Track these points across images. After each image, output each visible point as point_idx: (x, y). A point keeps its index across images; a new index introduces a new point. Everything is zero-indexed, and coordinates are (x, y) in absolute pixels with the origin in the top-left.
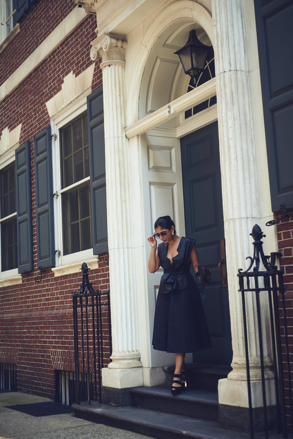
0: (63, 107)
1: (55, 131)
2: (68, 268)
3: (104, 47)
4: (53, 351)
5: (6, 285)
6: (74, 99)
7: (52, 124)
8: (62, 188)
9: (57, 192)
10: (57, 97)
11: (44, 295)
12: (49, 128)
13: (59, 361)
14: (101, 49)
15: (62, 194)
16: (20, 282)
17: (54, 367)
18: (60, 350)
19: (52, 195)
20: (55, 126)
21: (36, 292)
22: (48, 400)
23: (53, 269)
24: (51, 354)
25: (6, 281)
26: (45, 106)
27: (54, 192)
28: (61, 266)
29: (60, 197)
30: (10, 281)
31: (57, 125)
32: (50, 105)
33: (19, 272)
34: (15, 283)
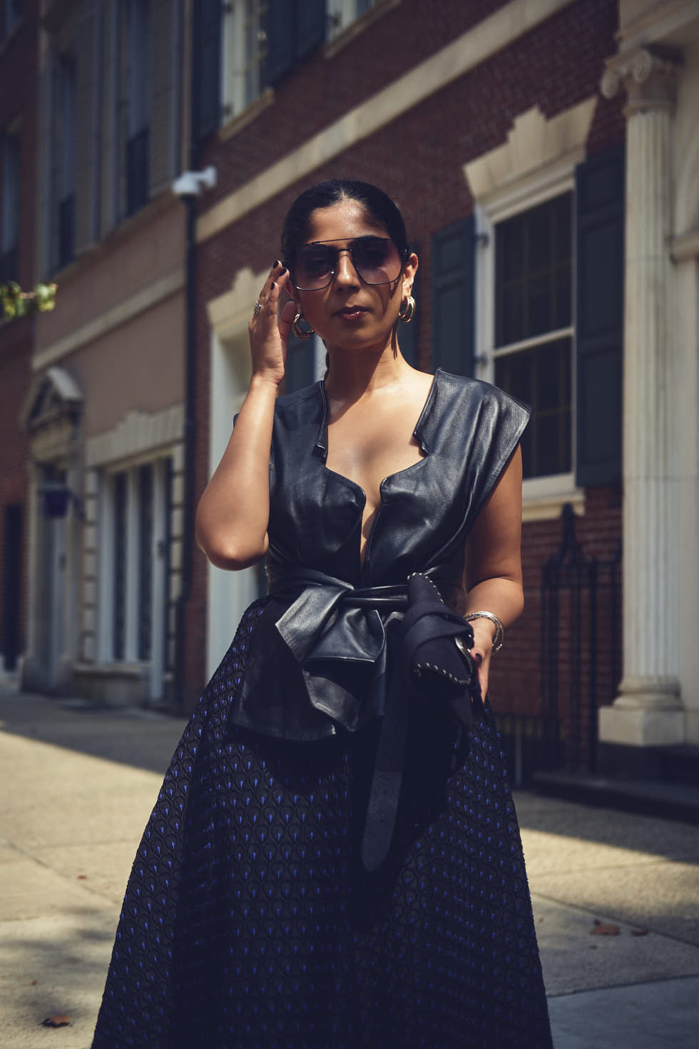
0: (510, 178)
1: (485, 224)
3: (636, 73)
6: (539, 163)
7: (479, 211)
8: (497, 347)
9: (484, 354)
10: (495, 157)
12: (471, 220)
14: (630, 76)
15: (497, 359)
19: (471, 360)
20: (486, 216)
26: (462, 171)
27: (478, 354)
29: (490, 368)
31: (490, 214)
32: (476, 173)
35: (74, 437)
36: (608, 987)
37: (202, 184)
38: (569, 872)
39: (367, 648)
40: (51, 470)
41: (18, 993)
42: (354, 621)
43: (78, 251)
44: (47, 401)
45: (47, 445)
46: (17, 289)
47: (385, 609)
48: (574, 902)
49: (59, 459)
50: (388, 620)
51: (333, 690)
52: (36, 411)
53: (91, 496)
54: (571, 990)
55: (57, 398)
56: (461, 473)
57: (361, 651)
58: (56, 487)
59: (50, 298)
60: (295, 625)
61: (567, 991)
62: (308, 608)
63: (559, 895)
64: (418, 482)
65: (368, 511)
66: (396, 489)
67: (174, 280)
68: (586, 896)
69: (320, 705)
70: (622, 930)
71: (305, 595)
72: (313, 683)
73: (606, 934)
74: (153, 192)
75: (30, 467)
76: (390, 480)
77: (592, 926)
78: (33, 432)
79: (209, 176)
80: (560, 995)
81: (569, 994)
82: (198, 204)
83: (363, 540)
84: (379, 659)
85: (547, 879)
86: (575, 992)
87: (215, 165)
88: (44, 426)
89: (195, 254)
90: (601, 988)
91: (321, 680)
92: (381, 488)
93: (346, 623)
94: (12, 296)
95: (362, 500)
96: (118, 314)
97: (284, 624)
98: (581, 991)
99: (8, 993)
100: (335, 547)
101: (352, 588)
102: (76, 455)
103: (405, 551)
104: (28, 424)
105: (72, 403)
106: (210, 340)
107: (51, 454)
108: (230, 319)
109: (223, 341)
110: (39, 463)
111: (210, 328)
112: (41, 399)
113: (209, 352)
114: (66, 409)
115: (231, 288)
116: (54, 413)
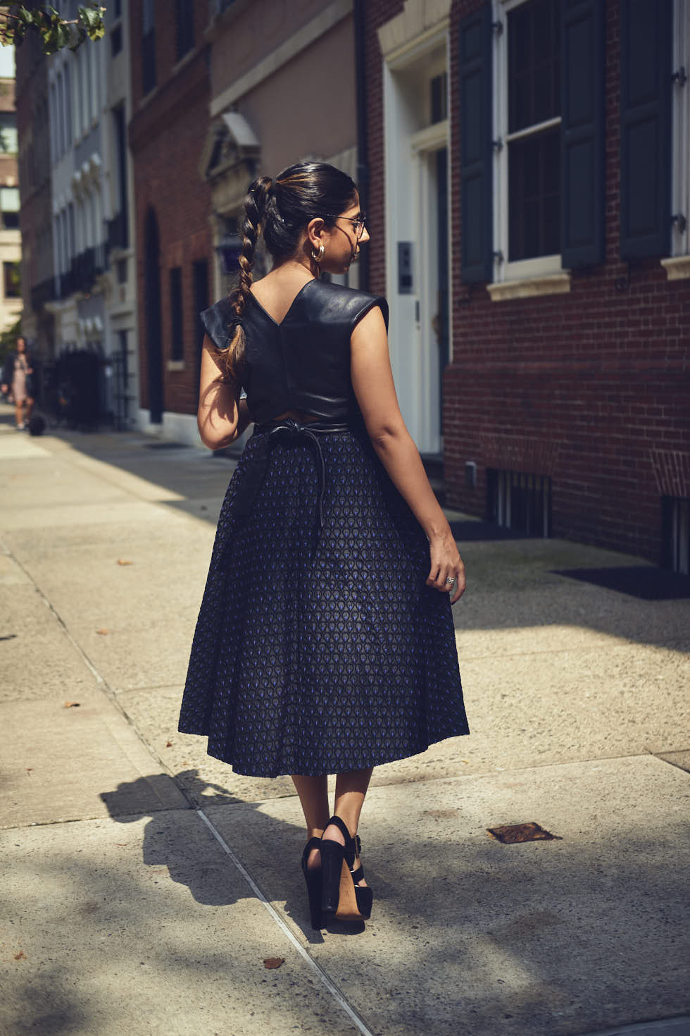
4: (660, 454)
5: (523, 293)
9: (682, 69)
11: (637, 323)
13: (675, 477)
16: (566, 289)
17: (662, 487)
18: (681, 454)
21: (610, 314)
22: (641, 562)
23: (664, 262)
24: (652, 461)
25: (524, 285)
27: (676, 69)
28: (687, 253)
30: (537, 285)
33: (564, 265)
34: (550, 291)
40: (231, 222)
44: (224, 151)
45: (227, 197)
49: (238, 210)
52: (214, 162)
67: (343, 6)
75: (212, 219)
88: (223, 175)
104: (208, 174)
105: (247, 149)
106: (380, 71)
107: (231, 206)
108: (402, 45)
109: (393, 72)
110: (221, 216)
111: (379, 57)
112: (218, 147)
113: (381, 85)
114: (242, 156)
115: (401, 9)
116: (231, 162)
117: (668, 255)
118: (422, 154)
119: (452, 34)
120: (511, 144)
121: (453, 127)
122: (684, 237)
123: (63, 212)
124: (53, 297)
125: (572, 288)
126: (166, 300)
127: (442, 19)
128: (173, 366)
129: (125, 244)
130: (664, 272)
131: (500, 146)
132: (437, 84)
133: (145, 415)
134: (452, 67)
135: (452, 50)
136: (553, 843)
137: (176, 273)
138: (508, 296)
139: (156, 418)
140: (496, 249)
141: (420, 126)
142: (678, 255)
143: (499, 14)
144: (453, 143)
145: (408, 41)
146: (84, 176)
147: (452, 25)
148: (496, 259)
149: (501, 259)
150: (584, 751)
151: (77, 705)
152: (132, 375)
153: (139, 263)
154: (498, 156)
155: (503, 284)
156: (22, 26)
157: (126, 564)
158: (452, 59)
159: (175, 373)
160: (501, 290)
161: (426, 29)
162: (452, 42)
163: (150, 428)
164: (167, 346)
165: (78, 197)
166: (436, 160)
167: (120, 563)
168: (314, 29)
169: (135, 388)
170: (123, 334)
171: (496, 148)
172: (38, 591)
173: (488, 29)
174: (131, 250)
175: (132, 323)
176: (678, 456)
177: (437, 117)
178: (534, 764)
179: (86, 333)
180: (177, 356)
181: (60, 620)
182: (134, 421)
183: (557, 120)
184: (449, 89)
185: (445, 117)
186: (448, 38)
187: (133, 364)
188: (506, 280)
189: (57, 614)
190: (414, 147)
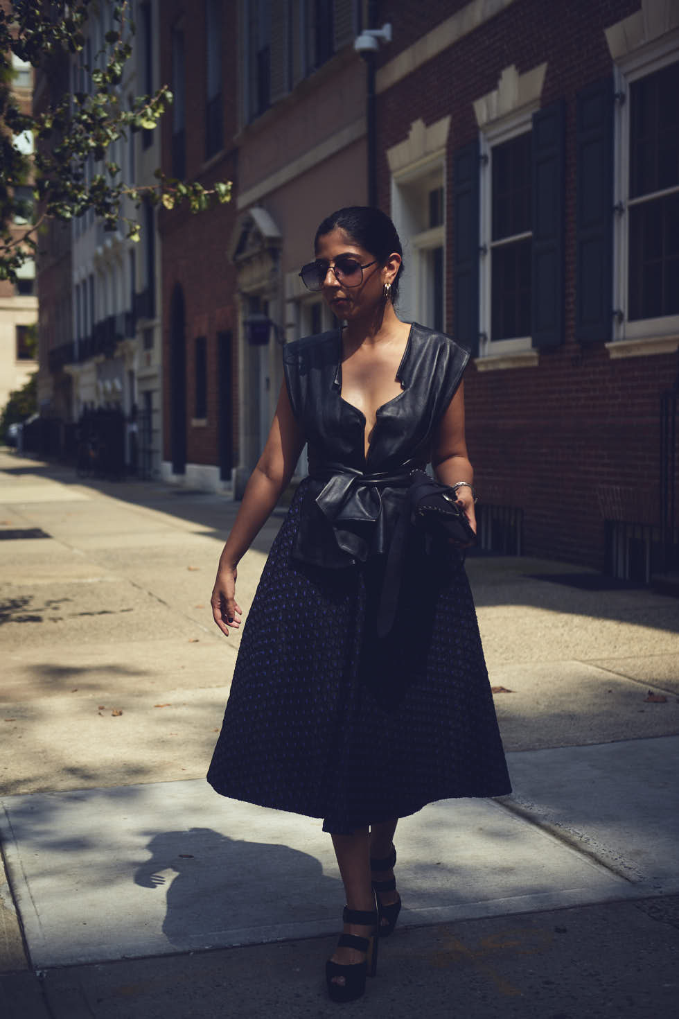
0: (642, 42)
1: (622, 85)
2: (638, 346)
4: (603, 489)
5: (502, 366)
6: (667, 30)
7: (617, 73)
8: (632, 197)
9: (621, 203)
10: (631, 22)
11: (588, 390)
12: (610, 80)
13: (615, 505)
15: (632, 208)
16: (535, 363)
17: (605, 514)
18: (618, 488)
19: (609, 210)
20: (623, 77)
21: (568, 383)
23: (608, 345)
24: (598, 494)
25: (503, 360)
26: (603, 35)
27: (616, 203)
28: (624, 339)
29: (626, 216)
30: (514, 359)
31: (626, 75)
32: (614, 36)
33: (534, 345)
34: (523, 364)
35: (274, 270)
36: (640, 738)
37: (379, 39)
38: (651, 655)
39: (371, 513)
40: (256, 302)
41: (204, 738)
42: (362, 495)
43: (273, 100)
44: (250, 240)
45: (252, 278)
46: (200, 188)
47: (381, 487)
48: (643, 678)
49: (262, 290)
50: (383, 493)
51: (351, 537)
52: (240, 249)
53: (291, 326)
54: (610, 741)
55: (258, 235)
56: (426, 401)
57: (367, 514)
58: (260, 317)
59: (227, 191)
60: (328, 499)
61: (606, 741)
62: (335, 488)
63: (632, 674)
64: (399, 408)
65: (369, 428)
66: (386, 414)
67: (358, 129)
68: (655, 675)
69: (344, 547)
70: (668, 699)
71: (333, 480)
72: (339, 534)
73: (656, 702)
74: (337, 47)
75: (237, 297)
76: (383, 408)
77: (647, 696)
78: (240, 266)
79: (386, 31)
80: (600, 743)
81: (608, 743)
82: (377, 58)
83: (367, 446)
84: (378, 520)
85: (629, 660)
86: (613, 742)
87: (390, 21)
88: (248, 260)
89: (375, 104)
90: (633, 739)
91: (343, 532)
92: (377, 414)
93: (357, 496)
94: (197, 193)
95: (363, 420)
96: (309, 159)
97: (321, 499)
98: (618, 741)
99: (196, 737)
100: (349, 450)
101: (361, 473)
102: (277, 288)
103: (392, 453)
104: (234, 259)
105: (272, 240)
106: (388, 184)
107: (255, 287)
108: (406, 165)
109: (400, 186)
110: (245, 295)
111: (387, 173)
112: (244, 236)
113: (388, 195)
114: (266, 245)
115: (406, 137)
116: (256, 249)
117: (610, 339)
118: (422, 251)
119: (448, 160)
120: (494, 250)
121: (448, 233)
122: (622, 327)
123: (84, 282)
124: (71, 360)
125: (540, 362)
126: (190, 365)
127: (439, 148)
128: (196, 423)
129: (151, 315)
130: (607, 352)
131: (485, 251)
132: (435, 196)
133: (168, 466)
134: (448, 186)
135: (448, 173)
136: (511, 694)
137: (201, 342)
138: (491, 368)
139: (179, 469)
140: (481, 330)
141: (422, 230)
142: (618, 340)
143: (486, 149)
144: (448, 246)
145: (412, 162)
146: (106, 251)
147: (448, 153)
148: (482, 338)
149: (485, 339)
150: (534, 659)
151: (197, 641)
152: (157, 431)
153: (165, 332)
154: (484, 259)
155: (486, 359)
156: (180, 196)
157: (195, 570)
158: (448, 180)
159: (199, 429)
160: (485, 363)
161: (426, 154)
162: (448, 166)
163: (173, 478)
164: (191, 405)
165: (99, 270)
166: (434, 257)
167: (190, 569)
168: (332, 146)
169: (158, 442)
170: (148, 395)
171: (482, 252)
172: (134, 585)
173: (478, 160)
174: (158, 321)
175: (157, 385)
176: (616, 490)
177: (435, 223)
178: (502, 665)
179: (105, 393)
180: (200, 414)
181: (160, 601)
182: (157, 472)
183: (528, 234)
184: (445, 203)
185: (442, 223)
186: (444, 163)
187: (157, 421)
188: (489, 355)
189: (156, 597)
190: (415, 246)
